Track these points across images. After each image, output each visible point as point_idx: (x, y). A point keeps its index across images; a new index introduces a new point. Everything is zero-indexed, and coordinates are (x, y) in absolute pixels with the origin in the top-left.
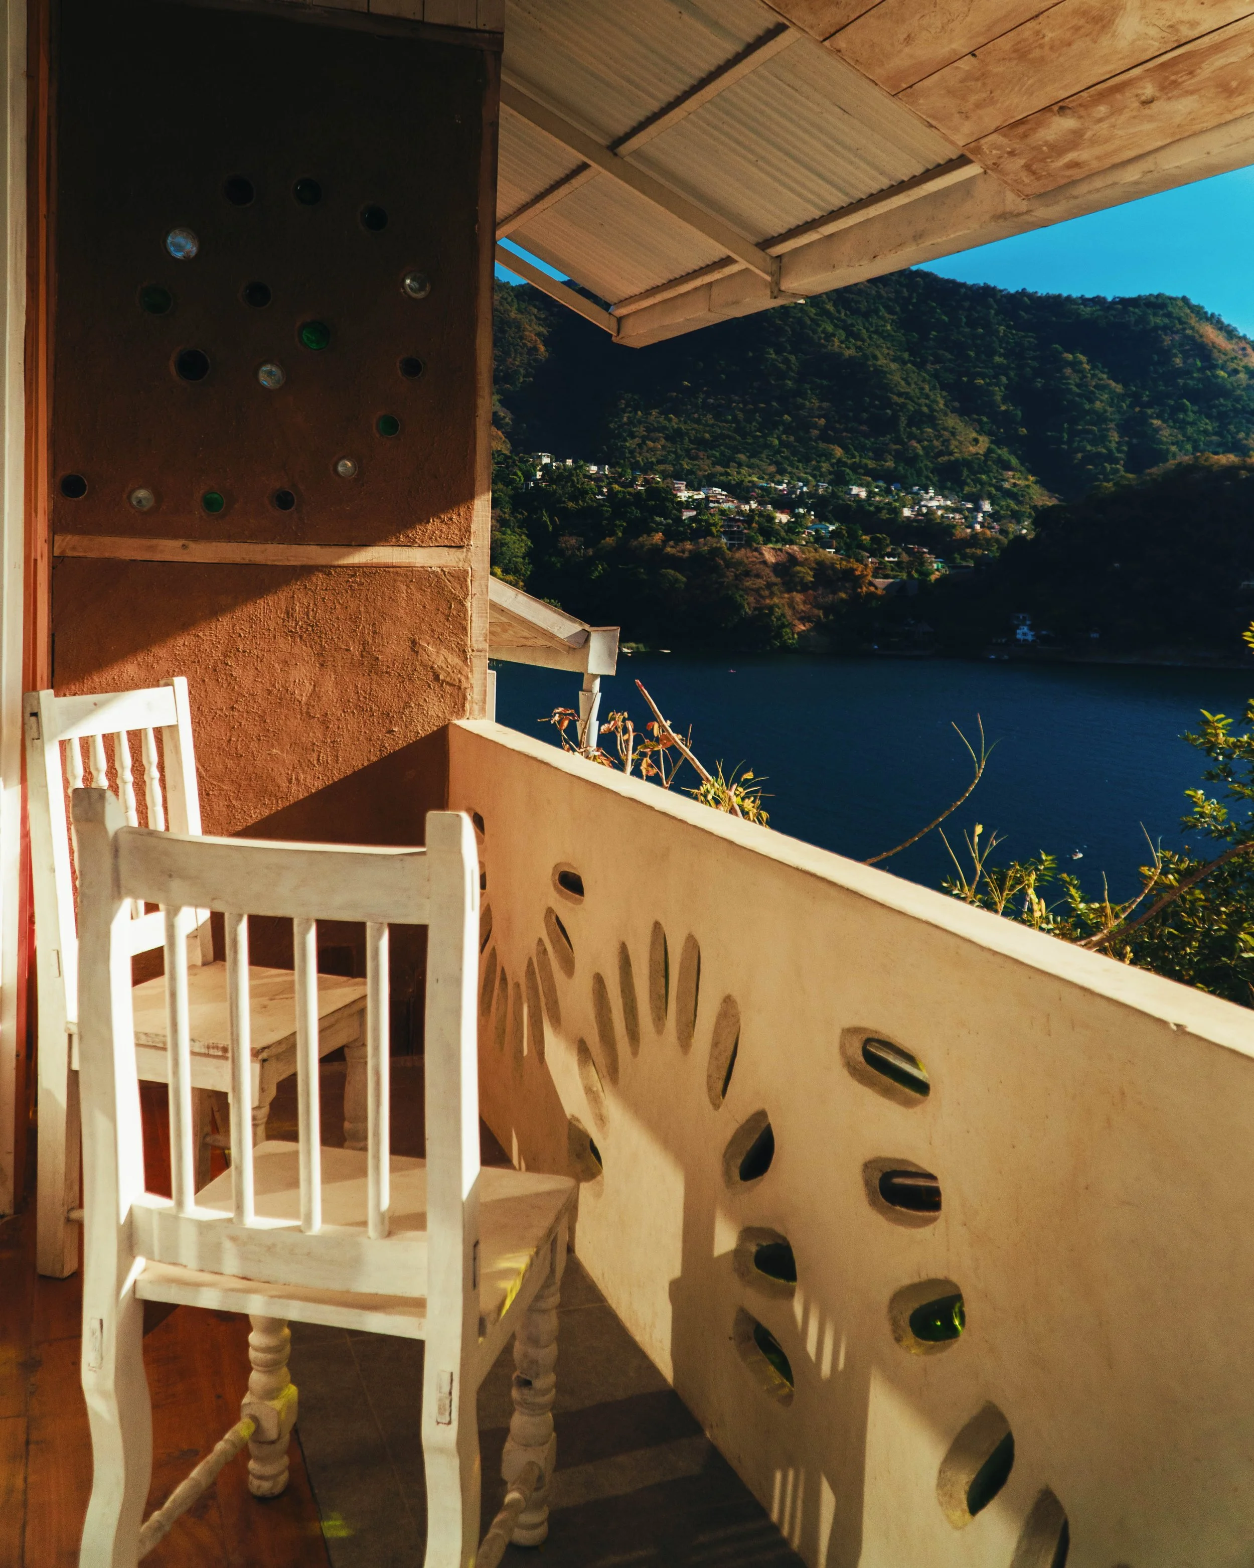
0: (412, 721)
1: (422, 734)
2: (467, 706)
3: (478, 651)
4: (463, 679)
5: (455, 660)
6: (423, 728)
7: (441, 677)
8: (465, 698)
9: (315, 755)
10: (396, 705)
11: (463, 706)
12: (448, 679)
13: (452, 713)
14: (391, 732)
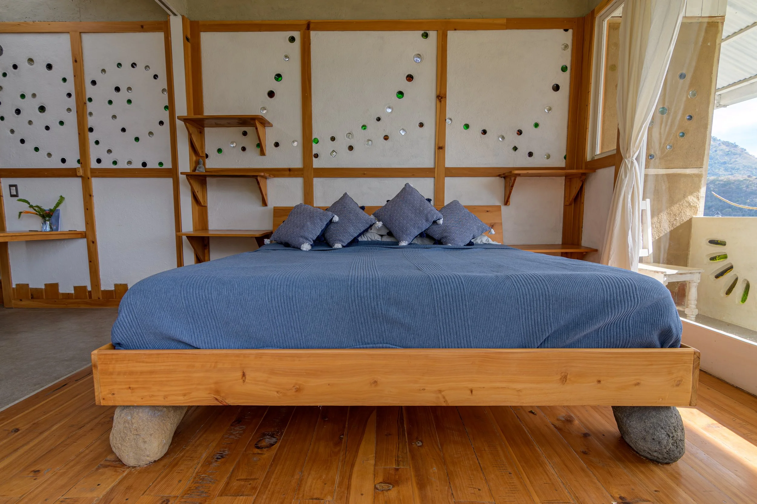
0: (682, 216)
1: (685, 221)
2: (698, 212)
3: (702, 197)
4: (697, 205)
5: (695, 200)
6: (685, 219)
7: (691, 204)
8: (697, 210)
9: (655, 225)
10: (678, 212)
11: (697, 212)
12: (693, 205)
13: (693, 214)
14: (676, 219)
